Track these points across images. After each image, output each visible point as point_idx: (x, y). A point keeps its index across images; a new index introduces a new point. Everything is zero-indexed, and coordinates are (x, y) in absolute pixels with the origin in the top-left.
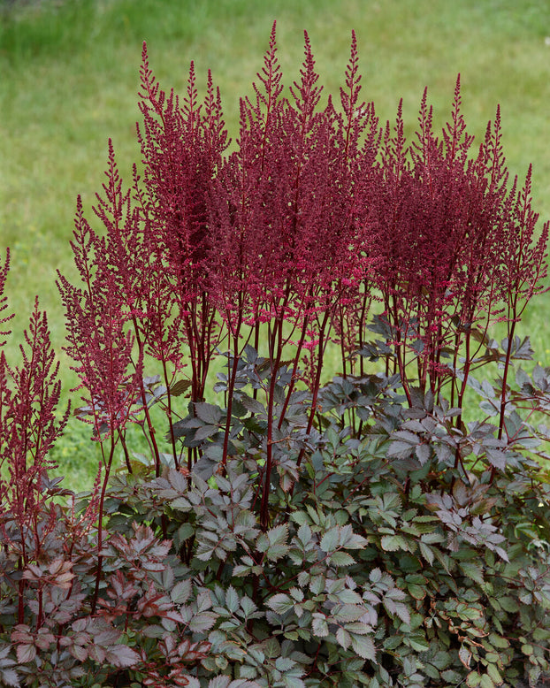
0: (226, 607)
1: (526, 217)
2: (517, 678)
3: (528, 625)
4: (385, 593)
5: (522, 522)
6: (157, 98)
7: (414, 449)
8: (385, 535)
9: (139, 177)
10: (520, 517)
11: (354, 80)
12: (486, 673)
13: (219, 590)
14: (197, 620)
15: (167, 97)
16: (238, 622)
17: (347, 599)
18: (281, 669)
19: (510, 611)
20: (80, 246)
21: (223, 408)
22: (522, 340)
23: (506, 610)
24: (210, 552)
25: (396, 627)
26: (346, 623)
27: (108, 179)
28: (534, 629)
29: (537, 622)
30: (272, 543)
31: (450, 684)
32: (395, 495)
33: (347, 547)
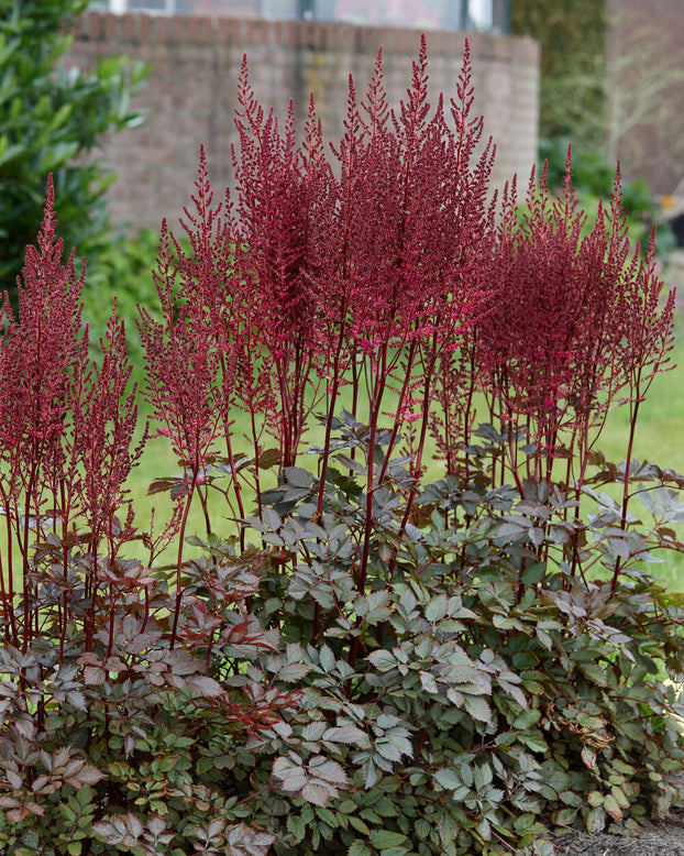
0: (320, 665)
1: (650, 283)
2: (643, 815)
3: (655, 753)
4: (498, 673)
5: (646, 641)
6: (254, 117)
7: (526, 533)
8: (498, 614)
9: (232, 204)
10: (643, 637)
11: (467, 91)
12: (611, 794)
13: (311, 649)
14: (287, 670)
15: (266, 118)
16: (334, 682)
17: (458, 663)
18: (385, 726)
19: (635, 738)
20: (163, 277)
21: (316, 476)
22: (641, 464)
23: (631, 736)
24: (304, 593)
25: (509, 722)
26: (457, 684)
27: (197, 189)
28: (662, 759)
29: (665, 752)
30: (371, 609)
31: (570, 806)
32: (507, 585)
33: (455, 616)
